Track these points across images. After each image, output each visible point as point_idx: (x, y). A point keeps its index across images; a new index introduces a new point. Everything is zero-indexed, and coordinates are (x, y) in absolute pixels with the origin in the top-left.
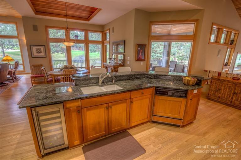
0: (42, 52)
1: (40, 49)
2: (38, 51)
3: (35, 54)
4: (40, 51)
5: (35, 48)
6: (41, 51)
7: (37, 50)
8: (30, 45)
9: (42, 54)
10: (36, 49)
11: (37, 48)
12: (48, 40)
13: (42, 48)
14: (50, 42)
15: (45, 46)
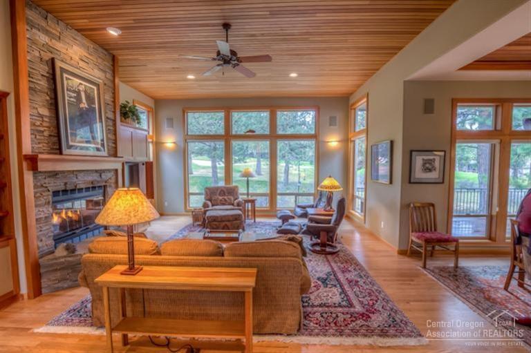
0: (435, 170)
1: (431, 162)
2: (427, 165)
3: (419, 174)
4: (430, 167)
5: (421, 158)
6: (433, 167)
7: (425, 162)
8: (411, 151)
9: (434, 175)
10: (423, 159)
11: (426, 158)
12: (455, 136)
13: (437, 159)
14: (457, 141)
15: (445, 152)
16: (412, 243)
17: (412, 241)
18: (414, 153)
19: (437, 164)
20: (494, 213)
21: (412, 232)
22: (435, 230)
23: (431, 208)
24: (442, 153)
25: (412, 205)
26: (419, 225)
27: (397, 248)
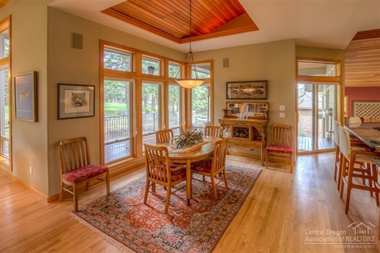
0: (85, 104)
2: (77, 100)
3: (69, 109)
4: (80, 101)
5: (70, 92)
7: (75, 97)
8: (59, 85)
9: (86, 109)
12: (102, 74)
13: (87, 93)
14: (105, 77)
15: (94, 86)
16: (63, 187)
17: (63, 184)
18: (61, 87)
19: (87, 98)
20: (134, 136)
21: (63, 173)
22: (88, 164)
23: (84, 142)
24: (92, 88)
25: (61, 144)
26: (71, 163)
27: (47, 197)
